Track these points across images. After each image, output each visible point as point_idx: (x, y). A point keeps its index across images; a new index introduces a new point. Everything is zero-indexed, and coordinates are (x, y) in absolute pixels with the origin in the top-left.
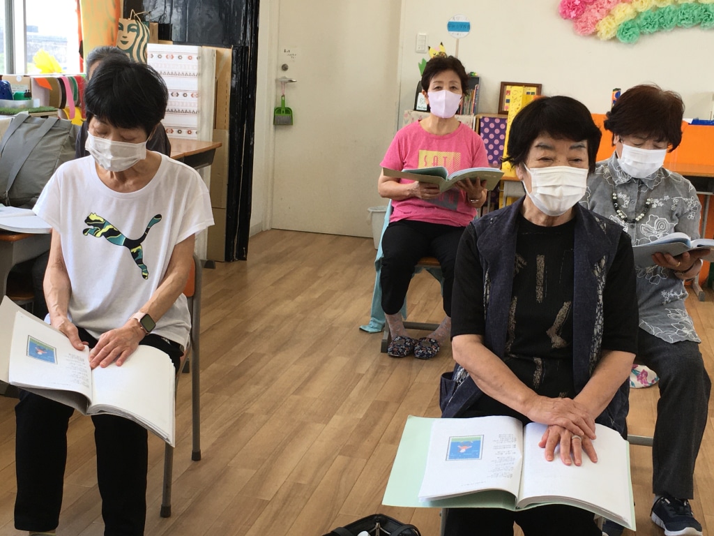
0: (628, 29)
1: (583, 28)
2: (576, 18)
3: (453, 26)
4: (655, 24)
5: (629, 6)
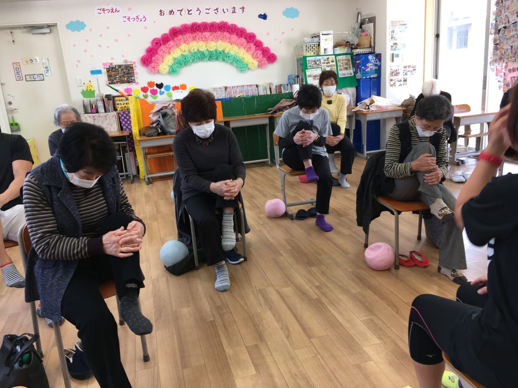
3: (93, 72)
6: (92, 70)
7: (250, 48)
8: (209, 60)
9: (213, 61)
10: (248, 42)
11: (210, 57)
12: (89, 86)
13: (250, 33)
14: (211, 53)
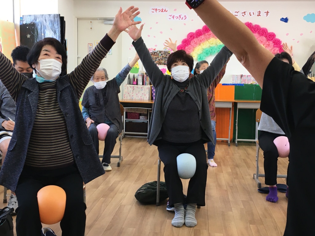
7: (269, 45)
10: (268, 40)
13: (270, 33)
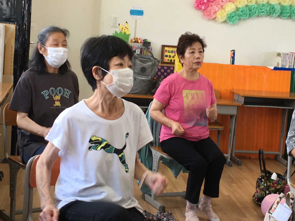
0: (232, 17)
1: (208, 15)
2: (204, 10)
3: (133, 12)
4: (247, 14)
5: (233, 4)
6: (132, 9)
8: (279, 16)
9: (284, 19)
11: (281, 13)
12: (124, 28)
14: (283, 8)
